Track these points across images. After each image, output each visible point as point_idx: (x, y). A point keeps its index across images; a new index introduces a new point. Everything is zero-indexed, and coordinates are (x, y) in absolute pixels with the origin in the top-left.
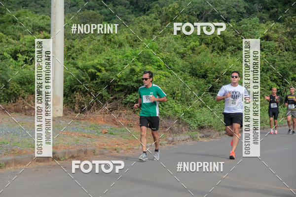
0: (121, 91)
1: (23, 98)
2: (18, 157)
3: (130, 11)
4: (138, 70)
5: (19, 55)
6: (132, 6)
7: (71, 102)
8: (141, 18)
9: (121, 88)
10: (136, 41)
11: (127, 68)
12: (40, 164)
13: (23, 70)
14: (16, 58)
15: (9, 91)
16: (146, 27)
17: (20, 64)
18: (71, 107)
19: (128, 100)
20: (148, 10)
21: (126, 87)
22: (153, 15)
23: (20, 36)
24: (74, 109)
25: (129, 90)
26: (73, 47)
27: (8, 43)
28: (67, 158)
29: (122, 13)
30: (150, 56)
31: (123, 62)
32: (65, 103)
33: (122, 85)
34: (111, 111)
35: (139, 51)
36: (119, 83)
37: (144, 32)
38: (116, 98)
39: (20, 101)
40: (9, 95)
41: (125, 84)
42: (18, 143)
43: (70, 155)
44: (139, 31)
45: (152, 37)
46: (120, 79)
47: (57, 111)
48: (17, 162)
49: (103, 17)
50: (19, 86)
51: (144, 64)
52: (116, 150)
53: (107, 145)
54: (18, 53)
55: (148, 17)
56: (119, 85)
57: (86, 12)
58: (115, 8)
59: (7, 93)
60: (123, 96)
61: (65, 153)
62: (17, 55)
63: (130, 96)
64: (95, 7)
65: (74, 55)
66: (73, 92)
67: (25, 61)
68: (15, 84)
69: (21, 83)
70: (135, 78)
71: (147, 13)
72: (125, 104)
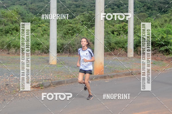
0: (158, 46)
1: (117, 49)
2: (118, 74)
3: (158, 12)
4: (165, 37)
5: (115, 32)
6: (159, 11)
7: (137, 51)
8: (164, 15)
9: (158, 45)
10: (162, 25)
11: (160, 37)
12: (127, 76)
13: (116, 38)
14: (113, 33)
15: (111, 47)
16: (167, 19)
17: (115, 36)
18: (136, 53)
19: (161, 50)
20: (166, 12)
21: (160, 44)
22: (170, 14)
23: (114, 25)
24: (138, 54)
25: (161, 45)
26: (136, 28)
27: (110, 27)
28: (137, 74)
29: (155, 13)
30: (170, 31)
31: (158, 34)
32: (134, 51)
33: (158, 43)
34: (154, 54)
35: (164, 29)
36: (157, 43)
37: (166, 21)
38: (155, 49)
39: (116, 51)
40: (111, 48)
41: (159, 43)
42: (117, 68)
43: (138, 73)
44: (164, 20)
45: (169, 23)
46: (157, 41)
47: (131, 54)
48: (117, 76)
49: (148, 15)
50: (115, 45)
51: (167, 34)
52: (157, 71)
53: (153, 69)
54: (114, 31)
55: (167, 15)
56: (157, 44)
57: (141, 14)
58: (152, 11)
59: (110, 48)
60: (158, 48)
61: (136, 72)
62: (114, 32)
63: (162, 48)
64: (144, 11)
65: (136, 31)
66: (137, 46)
67: (117, 35)
68: (114, 44)
69: (116, 44)
70: (163, 40)
71: (166, 13)
72: (160, 51)
